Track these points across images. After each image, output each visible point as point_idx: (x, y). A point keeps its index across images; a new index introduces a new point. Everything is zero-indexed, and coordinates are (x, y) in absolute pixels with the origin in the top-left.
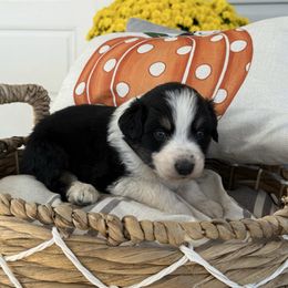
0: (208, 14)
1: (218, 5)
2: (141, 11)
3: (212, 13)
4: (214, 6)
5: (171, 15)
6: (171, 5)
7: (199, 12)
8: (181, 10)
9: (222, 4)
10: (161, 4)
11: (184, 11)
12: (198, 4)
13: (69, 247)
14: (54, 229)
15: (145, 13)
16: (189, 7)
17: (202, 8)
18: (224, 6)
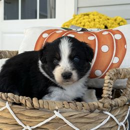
0: (113, 24)
1: (118, 19)
2: (81, 23)
3: (115, 23)
4: (116, 20)
5: (95, 24)
6: (94, 20)
7: (108, 22)
8: (99, 22)
9: (119, 19)
10: (90, 20)
11: (100, 22)
12: (108, 19)
13: (12, 109)
14: (7, 102)
15: (83, 24)
16: (103, 20)
17: (110, 21)
18: (121, 20)
